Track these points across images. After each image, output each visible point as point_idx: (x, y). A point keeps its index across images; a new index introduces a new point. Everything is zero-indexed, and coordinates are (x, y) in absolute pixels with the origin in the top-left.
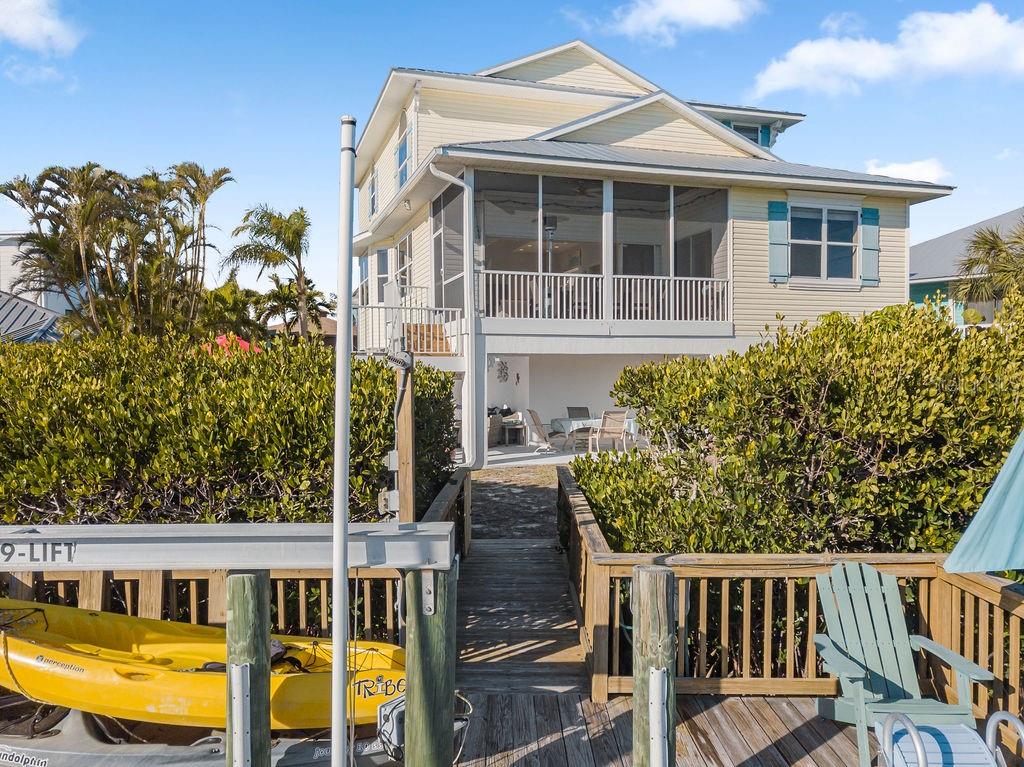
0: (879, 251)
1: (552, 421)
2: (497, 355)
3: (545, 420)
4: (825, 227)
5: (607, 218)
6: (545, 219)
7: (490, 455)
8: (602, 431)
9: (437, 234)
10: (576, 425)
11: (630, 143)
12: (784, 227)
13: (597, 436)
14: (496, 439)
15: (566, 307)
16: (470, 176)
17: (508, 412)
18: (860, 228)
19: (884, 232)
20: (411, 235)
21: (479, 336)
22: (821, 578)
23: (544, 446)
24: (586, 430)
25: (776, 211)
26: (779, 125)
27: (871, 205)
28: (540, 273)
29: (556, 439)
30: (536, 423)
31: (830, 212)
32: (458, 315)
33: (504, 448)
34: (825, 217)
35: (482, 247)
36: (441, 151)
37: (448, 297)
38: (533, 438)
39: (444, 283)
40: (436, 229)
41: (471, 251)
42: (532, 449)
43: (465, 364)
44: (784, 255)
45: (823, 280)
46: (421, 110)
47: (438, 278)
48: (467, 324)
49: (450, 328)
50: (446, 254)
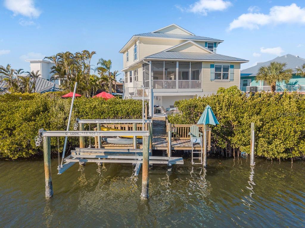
0: (234, 74)
1: (167, 109)
2: (156, 96)
3: (165, 108)
4: (222, 69)
5: (177, 69)
6: (165, 68)
7: (154, 115)
8: (176, 110)
9: (143, 71)
10: (171, 109)
11: (183, 51)
12: (214, 69)
13: (175, 111)
14: (155, 112)
15: (169, 86)
16: (150, 62)
17: (158, 107)
18: (230, 69)
19: (235, 70)
20: (137, 69)
21: (152, 93)
22: (191, 127)
23: (165, 113)
24: (173, 110)
25: (212, 66)
26: (218, 43)
27: (232, 64)
28: (164, 80)
29: (167, 112)
30: (163, 109)
31: (223, 66)
32: (148, 88)
33: (157, 114)
34: (222, 67)
35: (153, 73)
36: (145, 58)
37: (146, 85)
38: (163, 112)
39: (145, 81)
40: (143, 70)
41: (151, 74)
42: (163, 114)
43: (150, 98)
44: (213, 75)
45: (222, 80)
46: (140, 43)
47: (144, 80)
48: (150, 90)
49: (147, 90)
50: (146, 75)
